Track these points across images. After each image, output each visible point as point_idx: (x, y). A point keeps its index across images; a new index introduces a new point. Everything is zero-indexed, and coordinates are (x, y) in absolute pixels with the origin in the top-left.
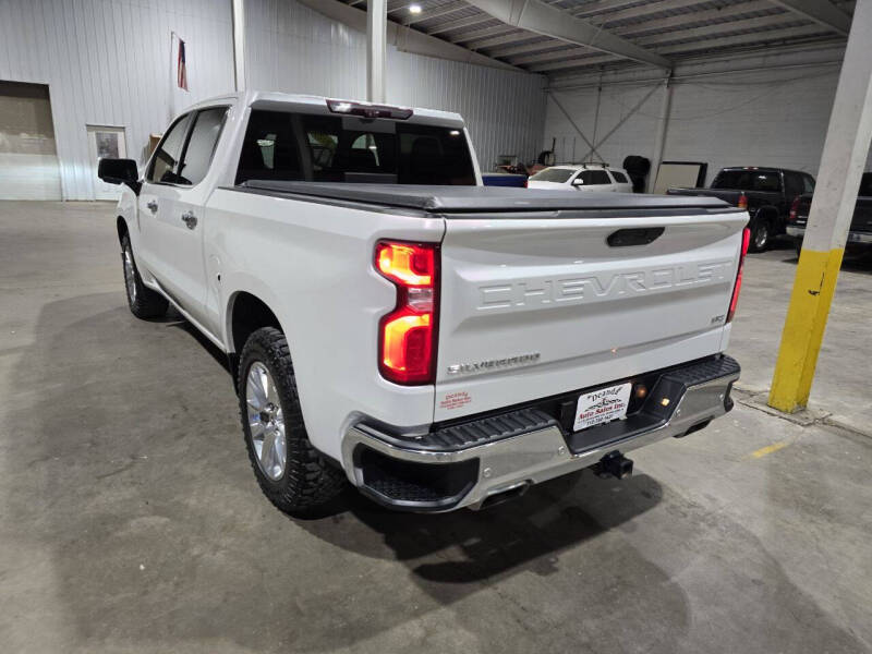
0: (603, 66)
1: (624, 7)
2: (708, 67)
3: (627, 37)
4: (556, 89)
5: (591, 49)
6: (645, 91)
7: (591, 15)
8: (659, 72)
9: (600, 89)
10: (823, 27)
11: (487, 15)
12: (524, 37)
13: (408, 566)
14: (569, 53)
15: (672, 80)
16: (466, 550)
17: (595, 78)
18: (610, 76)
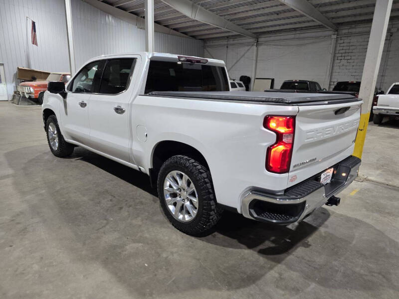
0: (228, 37)
1: (239, 13)
2: (272, 38)
3: (239, 25)
4: (208, 46)
5: (224, 29)
6: (247, 48)
7: (225, 15)
8: (252, 40)
9: (227, 47)
10: (318, 23)
11: (181, 13)
12: (195, 23)
13: (255, 251)
14: (214, 31)
15: (258, 44)
16: (273, 242)
17: (225, 42)
18: (231, 42)
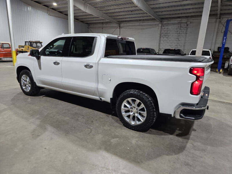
0: (102, 23)
1: (111, 9)
2: (128, 25)
3: (110, 16)
4: (91, 28)
5: (101, 18)
6: (115, 29)
7: (102, 10)
8: (116, 25)
9: (102, 28)
10: (153, 17)
11: (78, 8)
12: (84, 14)
13: (174, 135)
14: (95, 19)
15: (120, 27)
17: (101, 25)
18: (105, 25)
